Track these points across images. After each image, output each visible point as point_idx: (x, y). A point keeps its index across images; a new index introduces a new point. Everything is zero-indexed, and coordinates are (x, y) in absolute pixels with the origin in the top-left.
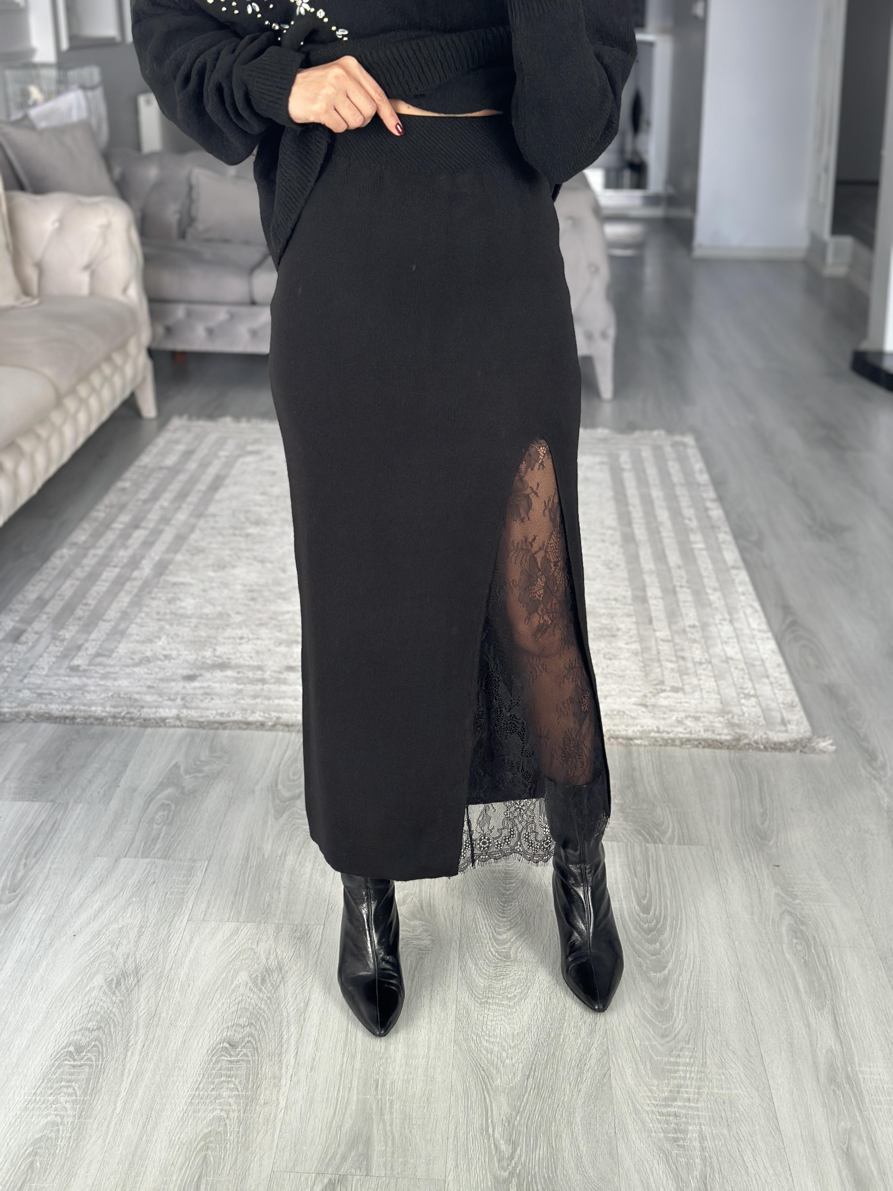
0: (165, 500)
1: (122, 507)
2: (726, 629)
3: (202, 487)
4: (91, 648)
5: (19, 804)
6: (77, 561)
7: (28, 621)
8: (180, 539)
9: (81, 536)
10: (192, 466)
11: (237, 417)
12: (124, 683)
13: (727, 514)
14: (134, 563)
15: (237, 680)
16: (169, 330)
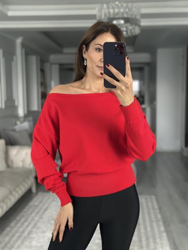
1: (23, 216)
6: (10, 231)
8: (35, 224)
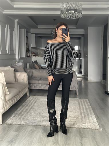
0: (30, 104)
2: (91, 118)
3: (34, 102)
4: (22, 118)
5: (15, 133)
6: (20, 109)
7: (15, 115)
9: (21, 107)
10: (33, 100)
11: (37, 96)
12: (26, 121)
13: (91, 107)
14: (27, 110)
15: (38, 121)
16: (30, 87)
